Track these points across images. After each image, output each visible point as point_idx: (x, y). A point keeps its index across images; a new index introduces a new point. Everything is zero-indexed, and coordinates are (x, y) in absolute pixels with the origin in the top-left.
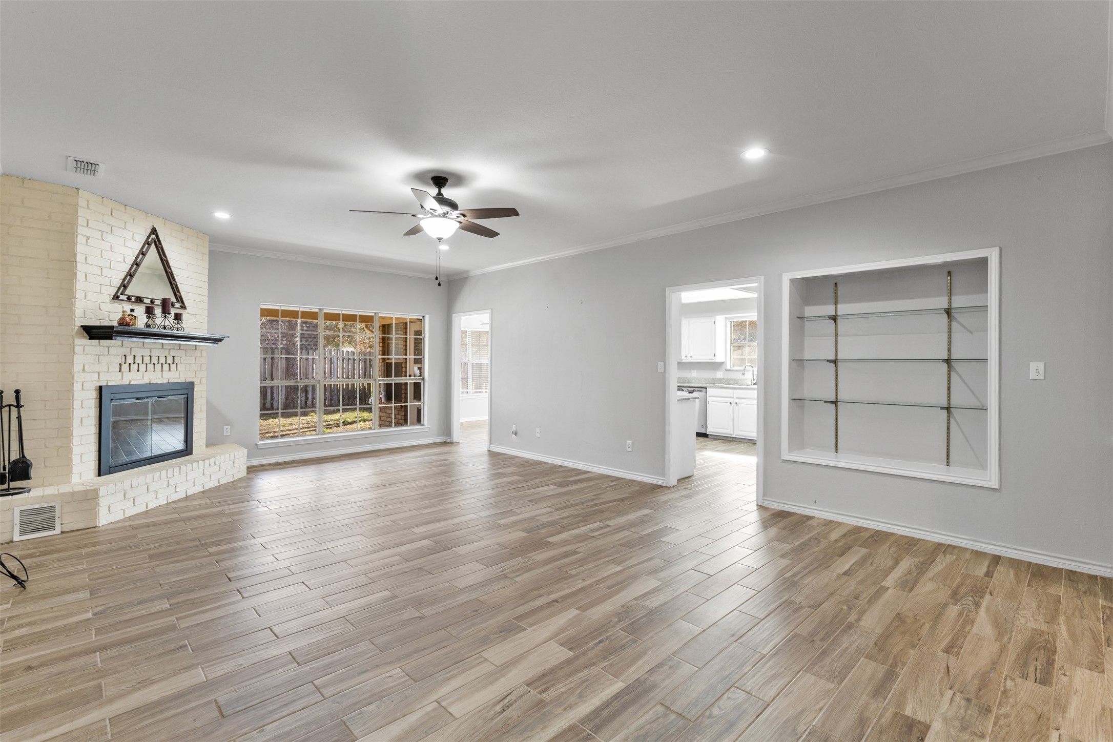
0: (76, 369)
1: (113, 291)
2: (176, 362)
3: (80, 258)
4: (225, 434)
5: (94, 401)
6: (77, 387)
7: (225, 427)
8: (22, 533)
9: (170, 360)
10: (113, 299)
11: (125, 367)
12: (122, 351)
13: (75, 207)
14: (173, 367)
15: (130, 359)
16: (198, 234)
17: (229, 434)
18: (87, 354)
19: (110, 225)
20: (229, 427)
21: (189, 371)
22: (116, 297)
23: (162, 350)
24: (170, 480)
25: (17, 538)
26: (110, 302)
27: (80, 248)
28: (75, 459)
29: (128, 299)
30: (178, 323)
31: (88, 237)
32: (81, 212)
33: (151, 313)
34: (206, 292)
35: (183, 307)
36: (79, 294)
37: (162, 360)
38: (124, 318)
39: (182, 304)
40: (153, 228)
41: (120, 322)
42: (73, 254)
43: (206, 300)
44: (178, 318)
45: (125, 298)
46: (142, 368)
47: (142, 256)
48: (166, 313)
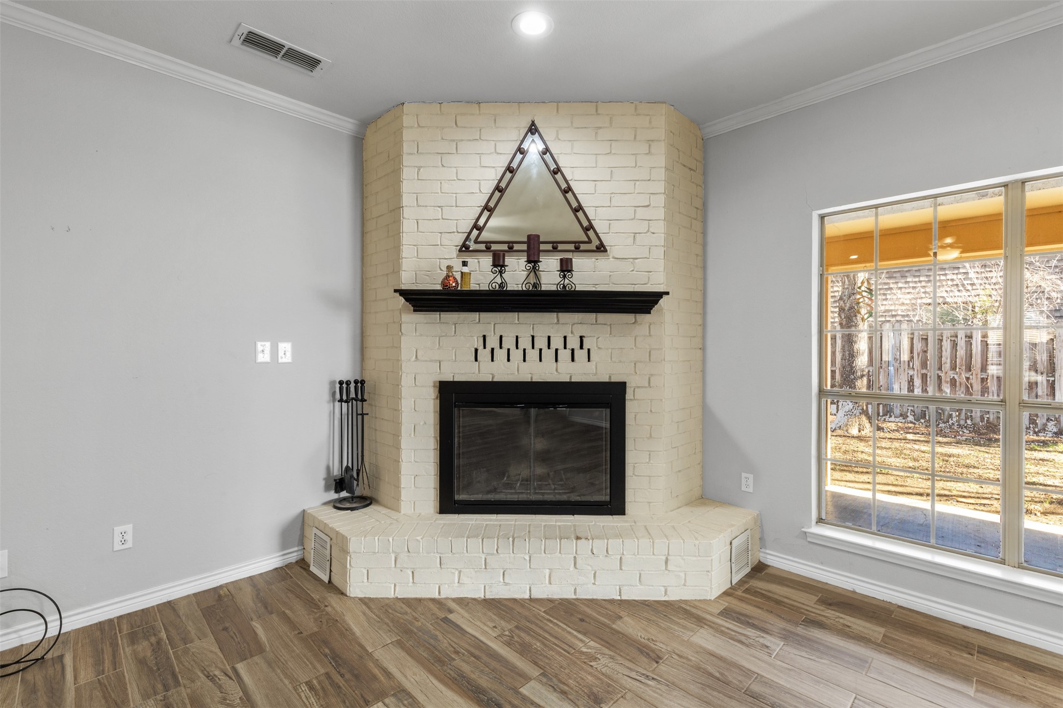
0: (404, 357)
1: (460, 239)
2: (586, 346)
3: (407, 200)
4: (744, 488)
5: (432, 402)
6: (406, 381)
7: (744, 475)
8: (314, 562)
9: (573, 343)
10: (460, 251)
11: (484, 354)
12: (479, 330)
13: (401, 130)
14: (580, 355)
15: (493, 342)
16: (636, 109)
17: (751, 490)
18: (421, 335)
19: (454, 140)
20: (751, 476)
21: (620, 362)
22: (464, 248)
23: (556, 327)
24: (489, 558)
25: (312, 566)
26: (457, 257)
27: (408, 186)
28: (405, 481)
29: (488, 248)
30: (564, 277)
31: (419, 168)
32: (407, 135)
33: (499, 264)
34: (661, 213)
35: (601, 248)
36: (407, 252)
37: (557, 343)
38: (448, 277)
39: (598, 243)
40: (533, 124)
41: (444, 284)
42: (398, 195)
43: (660, 227)
44: (566, 268)
45: (482, 247)
46: (516, 355)
47: (508, 175)
48: (533, 261)
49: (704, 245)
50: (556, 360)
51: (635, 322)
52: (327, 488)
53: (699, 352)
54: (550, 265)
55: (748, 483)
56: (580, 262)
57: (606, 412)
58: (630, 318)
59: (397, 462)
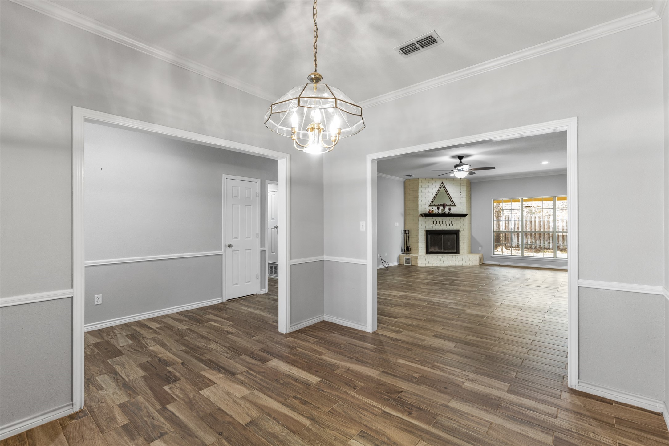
0: (419, 225)
1: (429, 203)
2: (452, 223)
3: (419, 196)
4: (480, 250)
5: (424, 234)
6: (420, 230)
7: (480, 247)
8: (405, 263)
9: (450, 223)
11: (434, 225)
12: (433, 220)
13: (418, 183)
14: (451, 225)
15: (435, 222)
17: (481, 250)
18: (422, 221)
19: (428, 185)
20: (481, 248)
21: (458, 226)
22: (430, 205)
23: (446, 220)
25: (405, 264)
26: (429, 206)
27: (420, 194)
28: (420, 249)
29: (434, 205)
30: (449, 211)
31: (422, 190)
32: (419, 184)
33: (438, 208)
34: (465, 199)
35: (455, 205)
36: (420, 206)
37: (447, 223)
38: (430, 211)
39: (454, 204)
40: (442, 182)
41: (429, 212)
42: (418, 195)
43: (465, 201)
44: (450, 209)
45: (433, 205)
46: (439, 225)
47: (438, 192)
48: (444, 207)
49: (471, 203)
50: (447, 226)
51: (461, 219)
52: (402, 251)
53: (470, 224)
54: (447, 208)
55: (480, 249)
56: (452, 208)
57: (455, 236)
58: (460, 218)
59: (417, 245)
